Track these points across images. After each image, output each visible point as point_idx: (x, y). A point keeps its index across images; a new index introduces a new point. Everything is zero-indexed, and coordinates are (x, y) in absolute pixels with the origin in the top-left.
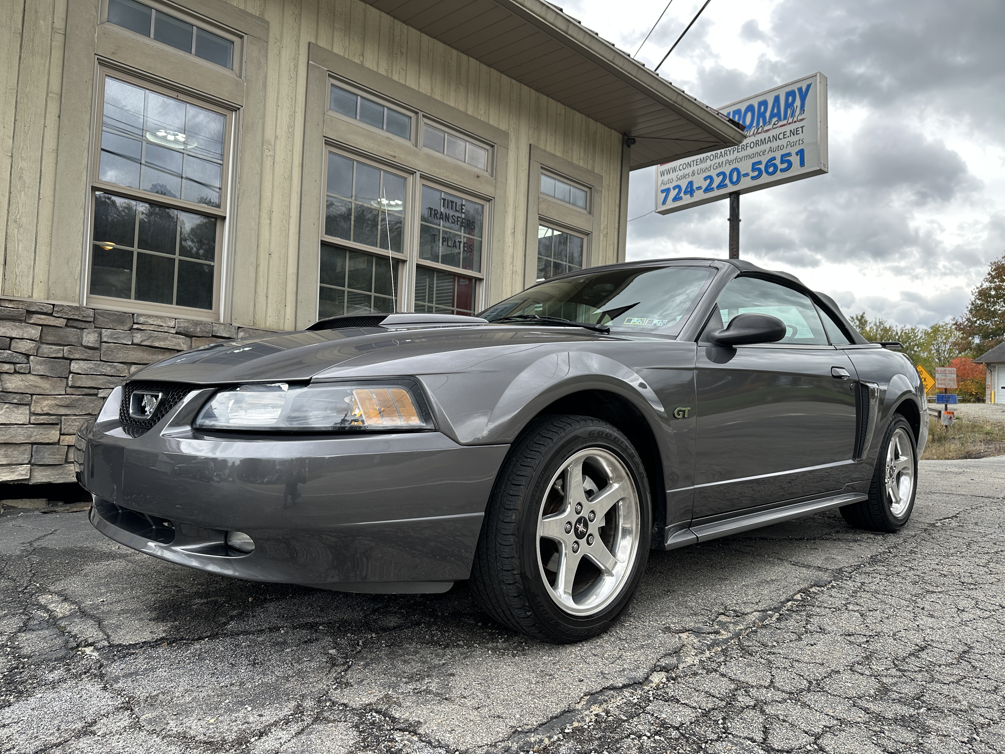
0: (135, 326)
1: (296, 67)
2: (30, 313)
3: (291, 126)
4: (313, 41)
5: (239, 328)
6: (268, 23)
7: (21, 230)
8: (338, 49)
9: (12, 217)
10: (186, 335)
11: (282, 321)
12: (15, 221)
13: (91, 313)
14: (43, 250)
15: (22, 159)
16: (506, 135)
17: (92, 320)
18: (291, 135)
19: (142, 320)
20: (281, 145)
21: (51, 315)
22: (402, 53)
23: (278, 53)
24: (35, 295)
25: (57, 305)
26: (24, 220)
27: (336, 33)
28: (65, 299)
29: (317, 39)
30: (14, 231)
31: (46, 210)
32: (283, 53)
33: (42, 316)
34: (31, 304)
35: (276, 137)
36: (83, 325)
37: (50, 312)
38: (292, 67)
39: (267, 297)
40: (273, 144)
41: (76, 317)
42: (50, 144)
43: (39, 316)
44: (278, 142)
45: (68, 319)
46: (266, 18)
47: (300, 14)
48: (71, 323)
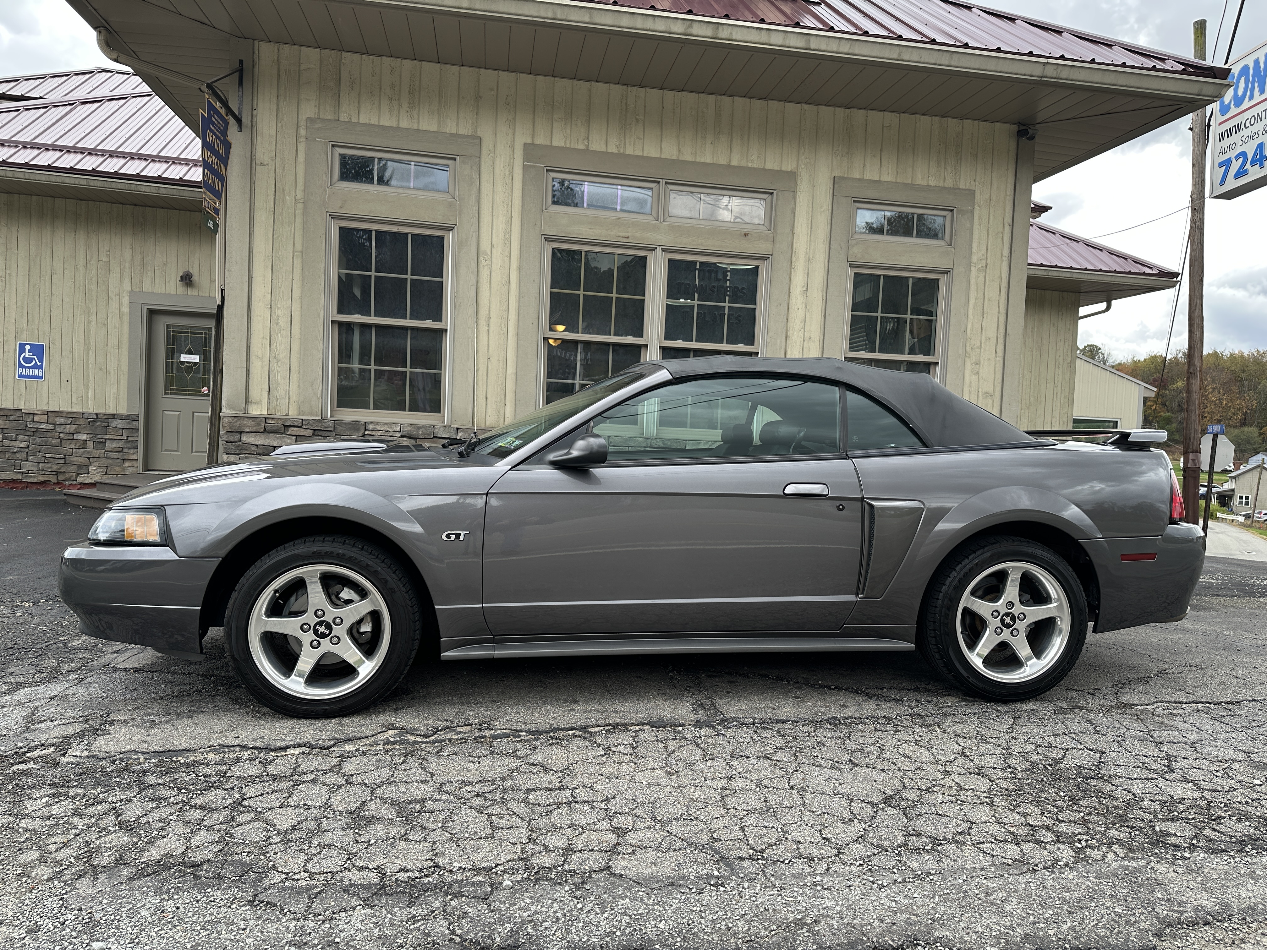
0: (367, 432)
1: (512, 172)
2: (286, 427)
3: (508, 232)
4: (529, 141)
5: (458, 429)
6: (480, 139)
7: (279, 363)
8: (558, 141)
9: (273, 355)
10: (410, 438)
11: (502, 419)
12: (275, 357)
13: (331, 423)
14: (295, 376)
15: (278, 308)
16: (792, 176)
17: (332, 429)
18: (508, 241)
19: (371, 427)
20: (497, 253)
21: (301, 427)
22: (637, 121)
23: (492, 164)
24: (290, 413)
25: (305, 420)
26: (281, 356)
27: (555, 125)
28: (311, 414)
29: (533, 137)
30: (274, 365)
31: (296, 346)
32: (497, 162)
33: (295, 429)
34: (286, 420)
35: (492, 246)
36: (327, 434)
37: (300, 425)
38: (507, 173)
39: (486, 398)
40: (489, 253)
41: (319, 428)
42: (297, 293)
43: (293, 429)
44: (494, 251)
45: (315, 430)
46: (479, 134)
47: (514, 119)
48: (316, 433)
